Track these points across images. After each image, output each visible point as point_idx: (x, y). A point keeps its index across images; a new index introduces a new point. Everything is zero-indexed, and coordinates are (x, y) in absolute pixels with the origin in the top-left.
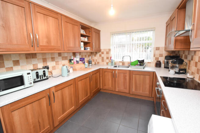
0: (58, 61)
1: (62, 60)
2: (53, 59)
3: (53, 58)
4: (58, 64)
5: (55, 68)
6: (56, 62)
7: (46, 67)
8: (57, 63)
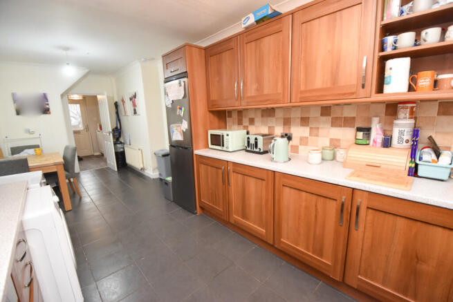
0: (318, 128)
1: (332, 126)
2: (305, 121)
3: (305, 118)
4: (318, 136)
5: (307, 142)
6: (311, 128)
7: (286, 135)
8: (314, 132)
